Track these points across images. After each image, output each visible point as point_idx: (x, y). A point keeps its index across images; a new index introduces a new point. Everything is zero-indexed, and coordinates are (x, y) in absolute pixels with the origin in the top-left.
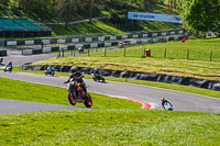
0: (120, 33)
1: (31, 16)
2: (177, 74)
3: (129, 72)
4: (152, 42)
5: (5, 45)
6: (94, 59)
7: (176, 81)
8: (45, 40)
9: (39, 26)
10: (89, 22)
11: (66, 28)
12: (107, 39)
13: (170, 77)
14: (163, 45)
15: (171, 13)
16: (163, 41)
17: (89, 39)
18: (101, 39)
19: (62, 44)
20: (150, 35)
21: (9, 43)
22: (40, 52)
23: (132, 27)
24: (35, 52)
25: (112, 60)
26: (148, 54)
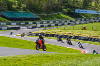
0: (72, 19)
1: (31, 11)
2: (98, 38)
3: (76, 36)
4: (86, 23)
5: (20, 24)
6: (60, 30)
7: (97, 41)
8: (38, 22)
9: (35, 16)
10: (58, 14)
11: (47, 17)
12: (66, 21)
13: (95, 39)
14: (91, 24)
15: (95, 10)
16: (92, 22)
17: (57, 22)
18: (63, 22)
19: (45, 24)
20: (85, 20)
21: (21, 23)
22: (35, 27)
23: (77, 16)
24: (33, 28)
25: (68, 31)
26: (84, 28)
